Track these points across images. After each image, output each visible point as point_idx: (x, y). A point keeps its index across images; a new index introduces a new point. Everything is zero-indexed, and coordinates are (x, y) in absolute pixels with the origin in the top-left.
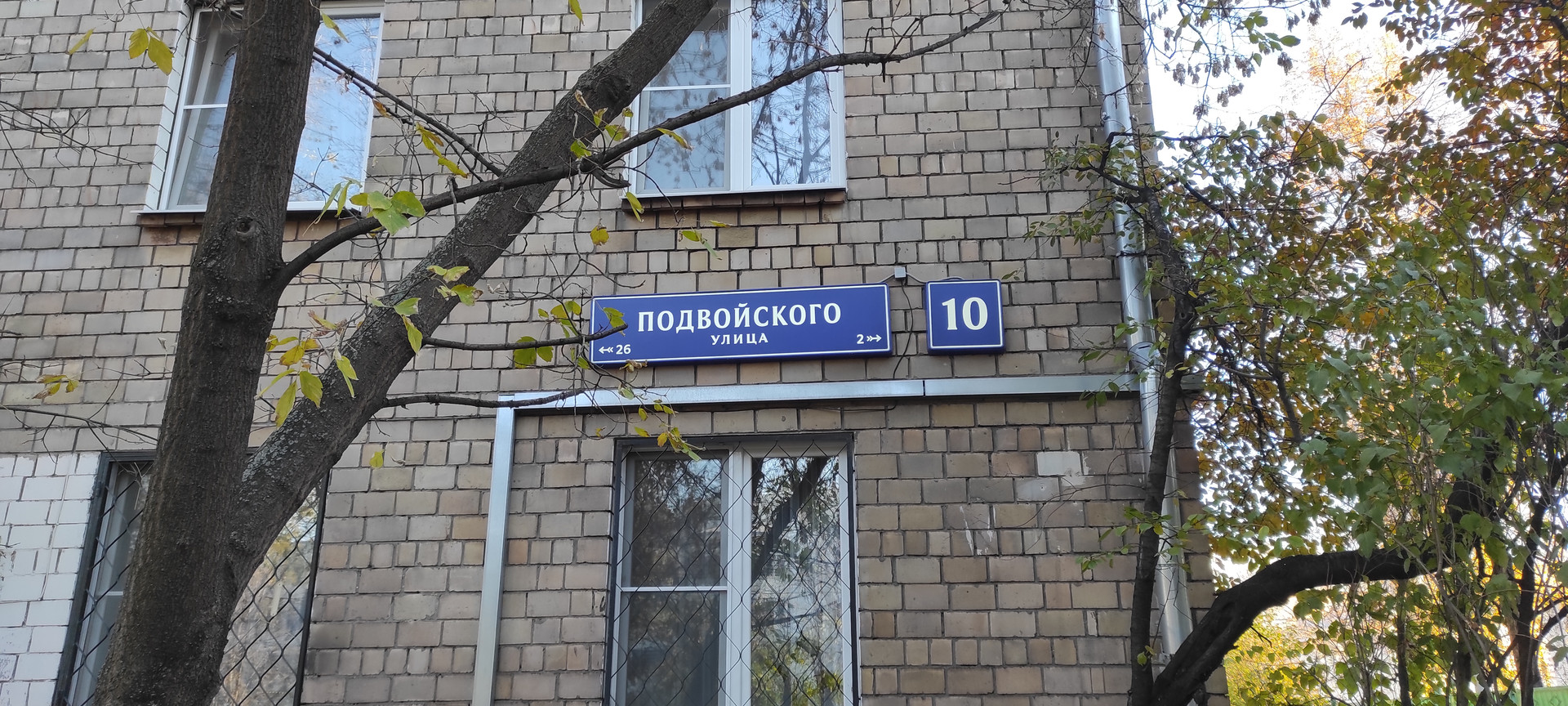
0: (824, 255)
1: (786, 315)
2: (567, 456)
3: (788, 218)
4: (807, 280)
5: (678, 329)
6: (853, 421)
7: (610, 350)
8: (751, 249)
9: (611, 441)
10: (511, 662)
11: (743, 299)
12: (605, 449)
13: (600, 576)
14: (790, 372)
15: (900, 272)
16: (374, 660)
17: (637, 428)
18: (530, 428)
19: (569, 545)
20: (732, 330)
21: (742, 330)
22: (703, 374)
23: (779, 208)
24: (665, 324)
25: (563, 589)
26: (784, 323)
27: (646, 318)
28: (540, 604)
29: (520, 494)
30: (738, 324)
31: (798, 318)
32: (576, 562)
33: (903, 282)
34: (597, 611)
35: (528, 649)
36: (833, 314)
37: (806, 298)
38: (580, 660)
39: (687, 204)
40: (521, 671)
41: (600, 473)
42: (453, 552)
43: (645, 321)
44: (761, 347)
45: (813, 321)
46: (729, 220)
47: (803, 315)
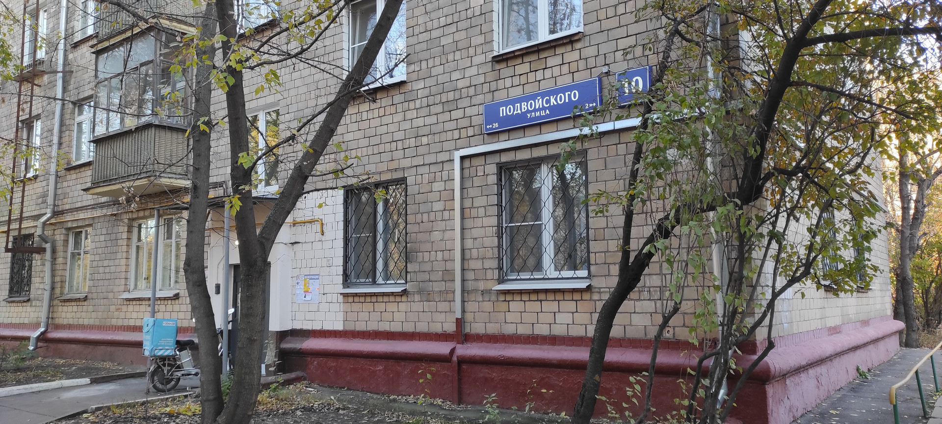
0: (574, 67)
1: (556, 100)
2: (480, 173)
3: (559, 51)
4: (566, 80)
5: (515, 113)
6: (586, 145)
7: (491, 126)
8: (544, 69)
9: (495, 165)
10: (467, 256)
11: (538, 95)
12: (492, 169)
13: (494, 221)
14: (561, 126)
15: (605, 69)
16: (426, 255)
17: (505, 158)
18: (467, 163)
19: (483, 209)
20: (535, 110)
21: (539, 110)
22: (528, 132)
23: (555, 47)
24: (510, 111)
25: (482, 227)
26: (555, 103)
27: (503, 109)
28: (476, 233)
29: (466, 190)
30: (537, 108)
31: (561, 100)
32: (486, 216)
33: (608, 74)
34: (494, 235)
35: (473, 250)
36: (575, 96)
37: (563, 90)
38: (489, 254)
39: (516, 54)
40: (471, 259)
41: (493, 179)
42: (446, 213)
43: (503, 111)
44: (547, 116)
45: (567, 101)
46: (534, 57)
47: (563, 98)
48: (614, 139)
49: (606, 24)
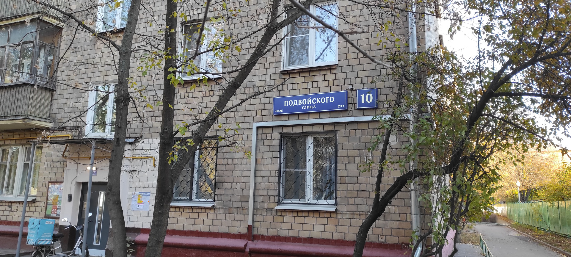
0: (331, 83)
1: (320, 100)
2: (269, 138)
3: (323, 73)
4: (326, 90)
5: (294, 105)
6: (337, 128)
7: (278, 111)
8: (313, 82)
9: (279, 134)
10: (258, 187)
11: (309, 96)
12: (277, 136)
13: (277, 167)
14: (322, 116)
15: (350, 87)
16: (230, 185)
17: (285, 130)
18: (260, 131)
19: (270, 159)
20: (307, 105)
21: (309, 105)
22: (301, 117)
23: (320, 70)
24: (291, 104)
25: (269, 170)
26: (320, 103)
27: (286, 102)
28: (264, 173)
29: (259, 147)
30: (308, 103)
31: (323, 101)
32: (271, 164)
33: (352, 89)
34: (276, 175)
35: (261, 184)
36: (332, 100)
37: (325, 96)
38: (273, 187)
39: (296, 71)
40: (260, 189)
41: (277, 142)
42: (245, 161)
43: (286, 103)
44: (314, 109)
45: (327, 102)
46: (307, 74)
47: (325, 100)
48: (354, 126)
49: (352, 62)
